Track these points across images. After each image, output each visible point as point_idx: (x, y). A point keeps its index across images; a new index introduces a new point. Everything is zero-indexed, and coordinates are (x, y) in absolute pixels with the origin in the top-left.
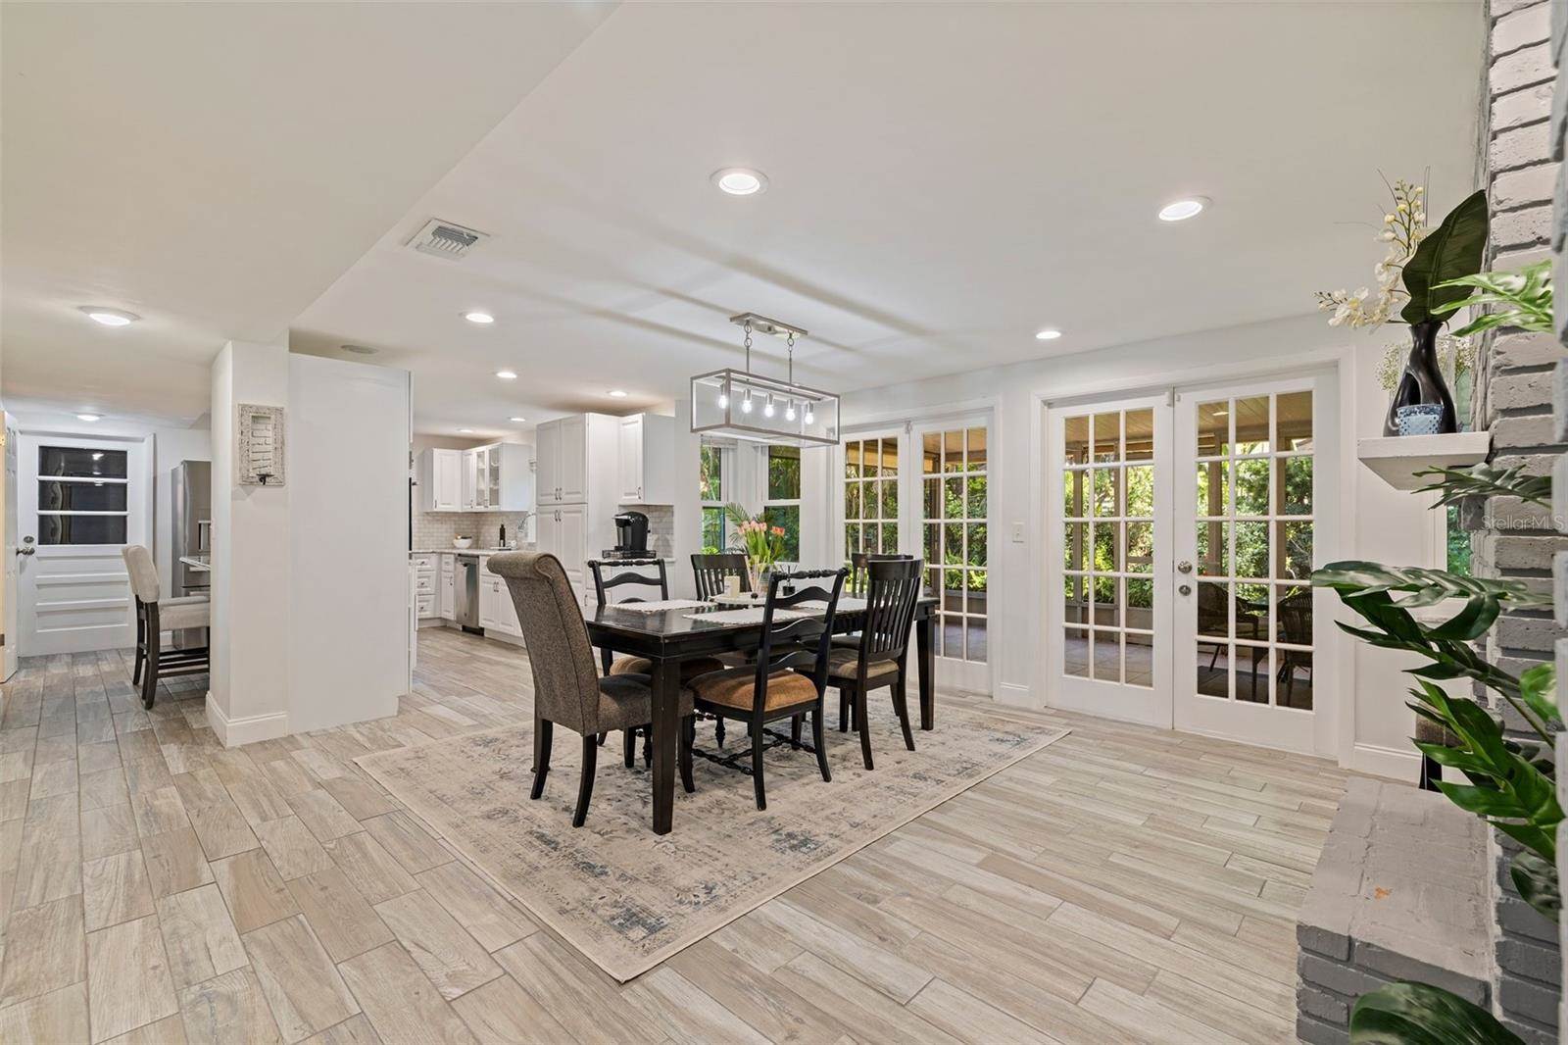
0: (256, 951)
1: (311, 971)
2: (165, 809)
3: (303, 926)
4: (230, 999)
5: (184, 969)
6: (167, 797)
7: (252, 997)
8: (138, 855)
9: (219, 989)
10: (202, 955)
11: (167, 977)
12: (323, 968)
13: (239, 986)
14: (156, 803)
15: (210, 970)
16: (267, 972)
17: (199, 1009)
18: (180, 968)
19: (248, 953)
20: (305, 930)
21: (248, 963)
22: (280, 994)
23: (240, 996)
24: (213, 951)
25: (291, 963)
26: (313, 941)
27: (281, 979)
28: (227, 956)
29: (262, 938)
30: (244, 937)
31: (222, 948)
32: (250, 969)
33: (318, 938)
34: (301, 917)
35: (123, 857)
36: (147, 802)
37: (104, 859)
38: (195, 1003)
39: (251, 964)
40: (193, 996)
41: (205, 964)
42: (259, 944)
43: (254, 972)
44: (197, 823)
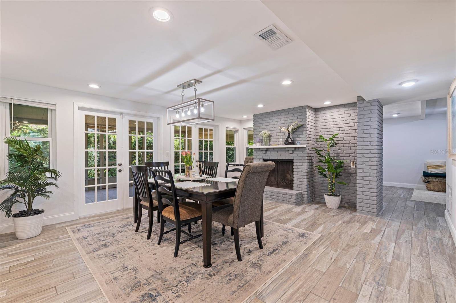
0: (359, 286)
1: (354, 271)
3: (343, 282)
4: (374, 279)
5: (379, 296)
7: (369, 276)
9: (375, 284)
10: (372, 297)
11: (385, 298)
12: (351, 270)
13: (370, 281)
15: (374, 290)
16: (362, 278)
17: (382, 283)
18: (380, 298)
19: (362, 287)
20: (344, 280)
21: (364, 285)
22: (364, 272)
23: (372, 278)
24: (369, 295)
25: (355, 276)
26: (346, 277)
27: (361, 275)
28: (367, 291)
29: (355, 288)
30: (358, 293)
31: (366, 294)
32: (365, 283)
33: (344, 277)
34: (340, 285)
38: (382, 285)
39: (363, 284)
40: (381, 287)
41: (373, 293)
42: (357, 287)
43: (364, 281)
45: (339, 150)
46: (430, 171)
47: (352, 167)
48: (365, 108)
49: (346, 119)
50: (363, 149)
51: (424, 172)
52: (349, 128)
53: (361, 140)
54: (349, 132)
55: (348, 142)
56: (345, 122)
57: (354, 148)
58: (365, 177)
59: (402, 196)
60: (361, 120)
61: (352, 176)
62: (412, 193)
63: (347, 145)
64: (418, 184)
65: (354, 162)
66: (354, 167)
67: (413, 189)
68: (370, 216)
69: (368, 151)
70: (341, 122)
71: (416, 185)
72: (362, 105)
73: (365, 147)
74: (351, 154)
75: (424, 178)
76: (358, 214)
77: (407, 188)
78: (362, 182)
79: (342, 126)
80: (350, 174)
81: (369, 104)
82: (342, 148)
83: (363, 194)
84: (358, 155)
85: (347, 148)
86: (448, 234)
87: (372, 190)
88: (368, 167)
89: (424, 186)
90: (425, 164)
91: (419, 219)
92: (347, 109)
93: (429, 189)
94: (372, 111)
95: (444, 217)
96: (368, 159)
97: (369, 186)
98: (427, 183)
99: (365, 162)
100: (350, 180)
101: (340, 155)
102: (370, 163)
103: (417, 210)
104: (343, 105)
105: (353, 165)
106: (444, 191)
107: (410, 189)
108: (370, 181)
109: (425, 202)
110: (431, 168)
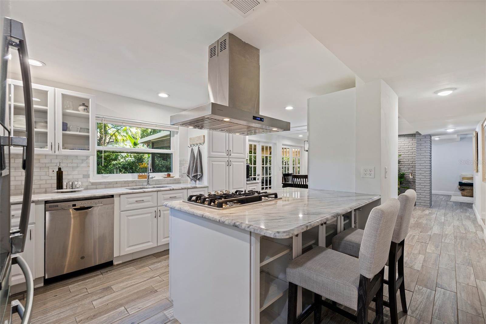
2: (433, 246)
6: (430, 249)
8: (443, 240)
14: (434, 249)
35: (446, 241)
36: (436, 250)
37: (450, 242)
44: (428, 241)
45: (401, 165)
46: (464, 181)
47: (411, 177)
48: (421, 139)
49: (405, 144)
50: (420, 165)
51: (460, 183)
52: (408, 151)
53: (419, 159)
54: (408, 153)
55: (408, 160)
56: (405, 147)
57: (413, 165)
58: (421, 184)
59: (443, 199)
60: (418, 147)
61: (411, 184)
62: (451, 198)
63: (407, 162)
64: (455, 192)
65: (412, 174)
66: (412, 177)
67: (451, 196)
68: (425, 208)
69: (424, 167)
70: (402, 147)
71: (453, 192)
72: (419, 138)
73: (421, 164)
74: (409, 169)
75: (459, 187)
76: (417, 207)
77: (447, 195)
78: (420, 186)
79: (403, 149)
80: (409, 182)
81: (424, 137)
82: (403, 165)
83: (420, 194)
84: (416, 169)
85: (407, 165)
86: (474, 214)
87: (426, 192)
88: (424, 177)
89: (459, 193)
90: (460, 176)
91: (457, 209)
92: (407, 138)
93: (464, 195)
94: (426, 141)
95: (472, 208)
96: (424, 172)
97: (425, 189)
98: (462, 191)
99: (421, 174)
100: (409, 186)
101: (401, 169)
102: (425, 174)
103: (455, 206)
104: (403, 135)
105: (411, 176)
106: (472, 197)
107: (448, 196)
108: (425, 186)
109: (460, 202)
110: (465, 179)
